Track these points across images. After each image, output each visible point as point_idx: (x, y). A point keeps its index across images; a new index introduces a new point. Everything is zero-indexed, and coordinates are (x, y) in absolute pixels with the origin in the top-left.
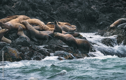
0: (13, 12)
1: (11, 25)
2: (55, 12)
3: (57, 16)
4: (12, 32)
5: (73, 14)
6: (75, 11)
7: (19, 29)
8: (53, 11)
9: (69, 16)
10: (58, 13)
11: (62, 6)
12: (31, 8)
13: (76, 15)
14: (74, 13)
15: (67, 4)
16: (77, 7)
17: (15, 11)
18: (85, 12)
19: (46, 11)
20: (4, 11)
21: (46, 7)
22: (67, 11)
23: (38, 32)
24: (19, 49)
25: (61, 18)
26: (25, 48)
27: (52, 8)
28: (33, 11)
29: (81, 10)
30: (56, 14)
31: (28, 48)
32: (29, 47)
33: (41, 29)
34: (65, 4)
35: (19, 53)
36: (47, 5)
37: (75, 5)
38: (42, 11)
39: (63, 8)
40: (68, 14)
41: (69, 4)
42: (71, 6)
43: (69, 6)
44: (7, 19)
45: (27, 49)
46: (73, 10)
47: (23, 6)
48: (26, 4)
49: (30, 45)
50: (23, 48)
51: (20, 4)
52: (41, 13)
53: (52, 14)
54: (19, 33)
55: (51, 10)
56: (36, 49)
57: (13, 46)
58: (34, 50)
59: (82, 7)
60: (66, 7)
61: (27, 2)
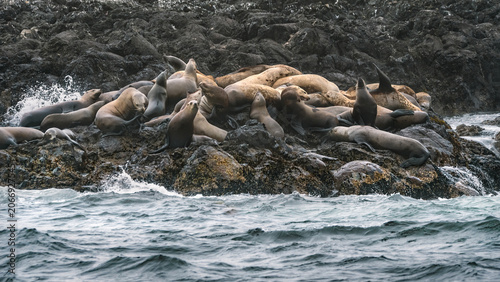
0: (286, 58)
1: (237, 90)
2: (400, 59)
3: (406, 69)
4: (237, 109)
5: (452, 63)
6: (459, 55)
7: (256, 101)
8: (397, 56)
9: (439, 68)
10: (409, 61)
11: (424, 43)
12: (334, 48)
13: (461, 67)
14: (454, 61)
15: (440, 36)
16: (465, 46)
17: (290, 55)
18: (485, 57)
19: (378, 55)
20: (259, 56)
21: (379, 45)
22: (436, 56)
23: (309, 108)
24: (240, 154)
25: (418, 75)
26: (260, 152)
27: (395, 47)
28: (341, 54)
29: (475, 54)
30: (404, 65)
31: (268, 153)
32: (273, 150)
33: (325, 102)
34: (432, 37)
35: (238, 165)
36: (381, 39)
37: (461, 38)
38: (365, 54)
39: (426, 46)
40: (438, 65)
41: (444, 37)
42: (449, 43)
43: (444, 42)
44: (239, 74)
45: (263, 154)
46: (452, 53)
47: (314, 41)
48: (322, 37)
49: (277, 145)
50: (253, 153)
51: (304, 36)
52: (363, 60)
53: (393, 64)
54: (254, 112)
55: (389, 53)
56: (291, 155)
57: (227, 146)
58: (286, 157)
59: (480, 44)
60: (436, 44)
61: (327, 30)
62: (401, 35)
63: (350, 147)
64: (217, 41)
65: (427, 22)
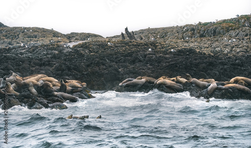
4: (25, 87)
5: (101, 74)
6: (103, 72)
8: (85, 72)
12: (67, 69)
13: (103, 75)
15: (99, 66)
16: (105, 69)
18: (111, 73)
19: (79, 71)
21: (80, 69)
22: (97, 72)
24: (21, 100)
26: (28, 99)
27: (85, 69)
29: (108, 72)
30: (86, 74)
31: (30, 100)
32: (32, 99)
35: (20, 103)
36: (81, 67)
37: (104, 67)
38: (76, 71)
39: (94, 69)
42: (101, 68)
46: (101, 71)
47: (61, 67)
49: (34, 98)
50: (26, 100)
51: (58, 66)
53: (83, 74)
55: (83, 71)
56: (38, 100)
57: (18, 98)
58: (36, 101)
59: (110, 69)
60: (97, 69)
61: (65, 64)
62: (88, 66)
63: (56, 98)
64: (33, 67)
65: (96, 62)
